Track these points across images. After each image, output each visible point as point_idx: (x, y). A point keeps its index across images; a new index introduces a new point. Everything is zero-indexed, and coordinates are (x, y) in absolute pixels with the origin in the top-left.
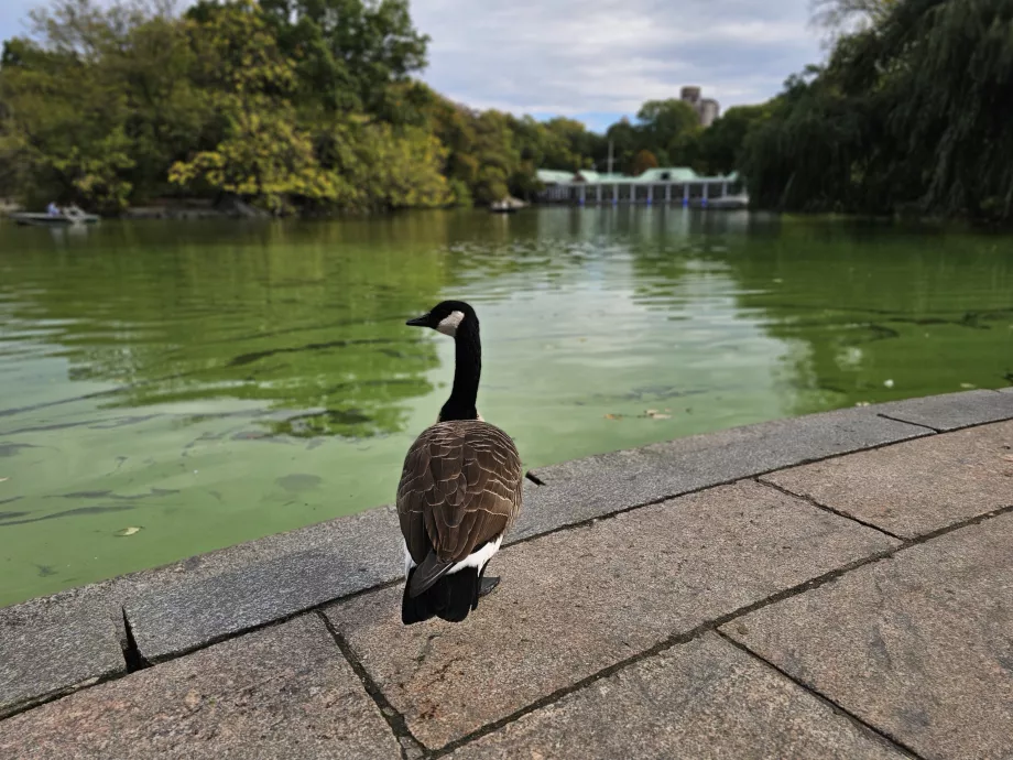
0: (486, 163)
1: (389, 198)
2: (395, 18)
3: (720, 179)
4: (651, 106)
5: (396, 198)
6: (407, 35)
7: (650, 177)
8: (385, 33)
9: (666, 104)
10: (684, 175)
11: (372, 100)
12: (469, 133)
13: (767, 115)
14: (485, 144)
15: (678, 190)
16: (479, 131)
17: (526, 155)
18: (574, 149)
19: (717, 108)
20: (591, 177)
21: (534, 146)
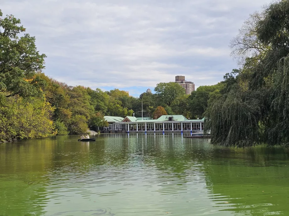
0: (76, 113)
1: (18, 135)
2: (27, 46)
3: (198, 120)
4: (161, 85)
5: (23, 135)
6: (33, 54)
7: (163, 119)
8: (21, 53)
9: (168, 84)
10: (180, 118)
11: (12, 85)
12: (67, 98)
13: (218, 91)
14: (75, 103)
15: (177, 126)
16: (72, 97)
17: (98, 109)
18: (123, 106)
19: (194, 86)
20: (133, 119)
21: (102, 104)
